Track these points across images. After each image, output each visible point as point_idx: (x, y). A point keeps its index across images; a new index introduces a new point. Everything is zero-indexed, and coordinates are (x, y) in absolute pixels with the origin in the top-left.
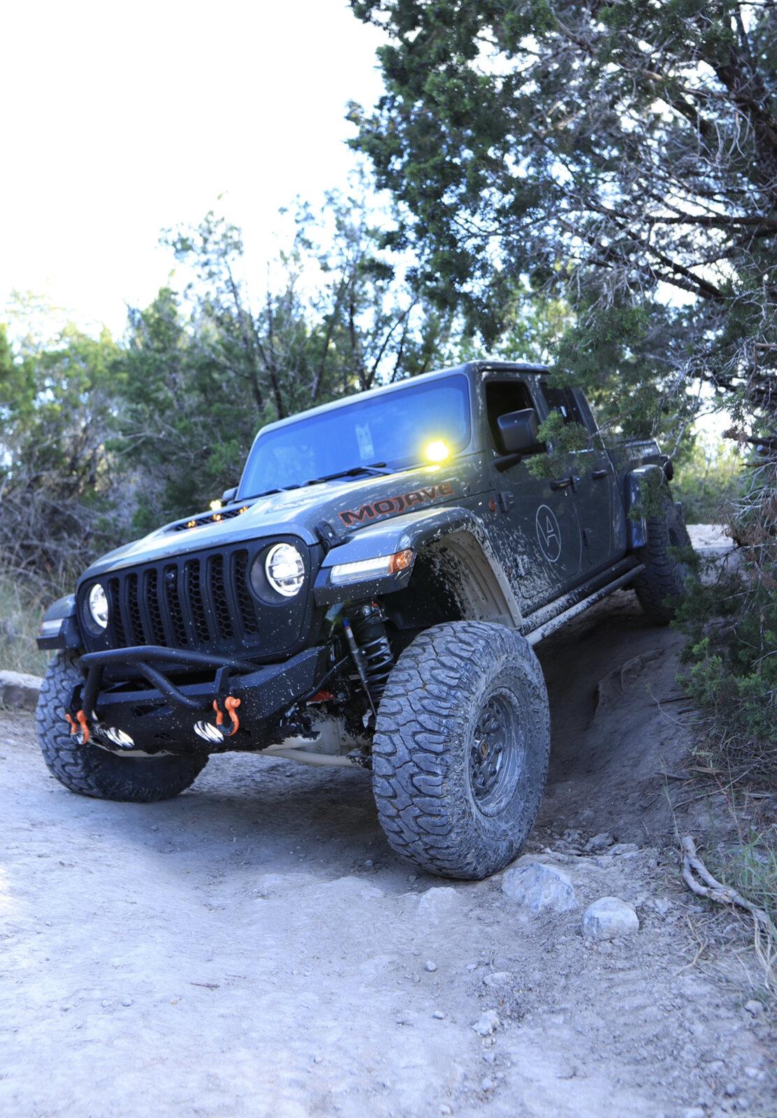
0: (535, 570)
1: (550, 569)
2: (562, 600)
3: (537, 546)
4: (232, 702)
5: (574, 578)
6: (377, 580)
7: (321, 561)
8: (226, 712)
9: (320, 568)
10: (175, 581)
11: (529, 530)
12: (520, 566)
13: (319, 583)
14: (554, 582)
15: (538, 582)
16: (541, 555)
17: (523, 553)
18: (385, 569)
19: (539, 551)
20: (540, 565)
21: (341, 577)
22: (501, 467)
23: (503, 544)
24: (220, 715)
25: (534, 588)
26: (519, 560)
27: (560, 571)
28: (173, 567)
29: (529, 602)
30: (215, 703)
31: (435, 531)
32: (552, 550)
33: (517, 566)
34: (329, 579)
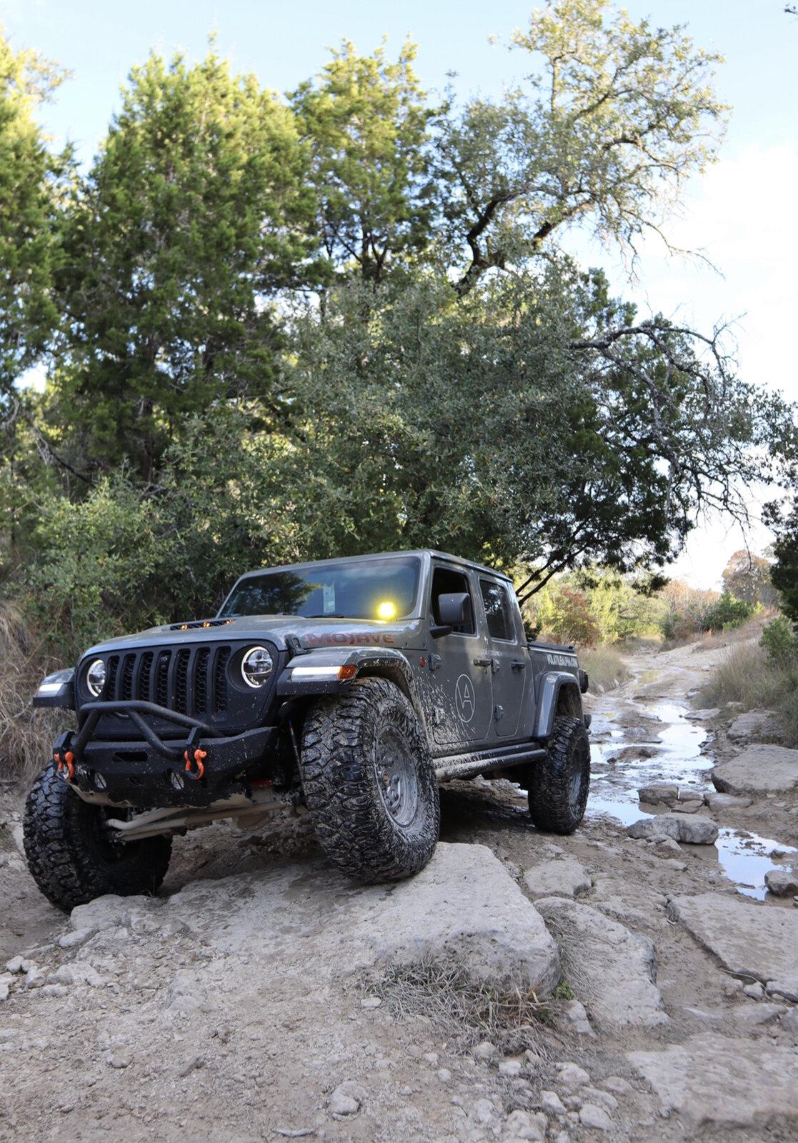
0: (448, 723)
1: (461, 727)
2: (468, 756)
3: (454, 705)
4: (200, 753)
5: (480, 742)
6: (327, 682)
7: (287, 662)
8: (194, 762)
9: (285, 668)
10: (167, 663)
11: (450, 690)
12: (437, 715)
13: (282, 678)
14: (463, 739)
15: (450, 734)
16: (456, 714)
17: (441, 707)
18: (334, 675)
19: (455, 710)
20: (454, 721)
21: (299, 676)
22: (435, 634)
23: (426, 694)
24: (188, 763)
25: (445, 737)
26: (437, 711)
27: (469, 731)
28: (168, 653)
29: (440, 747)
30: (186, 753)
31: (376, 659)
32: (466, 712)
33: (434, 715)
34: (290, 677)
